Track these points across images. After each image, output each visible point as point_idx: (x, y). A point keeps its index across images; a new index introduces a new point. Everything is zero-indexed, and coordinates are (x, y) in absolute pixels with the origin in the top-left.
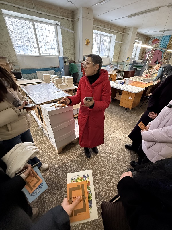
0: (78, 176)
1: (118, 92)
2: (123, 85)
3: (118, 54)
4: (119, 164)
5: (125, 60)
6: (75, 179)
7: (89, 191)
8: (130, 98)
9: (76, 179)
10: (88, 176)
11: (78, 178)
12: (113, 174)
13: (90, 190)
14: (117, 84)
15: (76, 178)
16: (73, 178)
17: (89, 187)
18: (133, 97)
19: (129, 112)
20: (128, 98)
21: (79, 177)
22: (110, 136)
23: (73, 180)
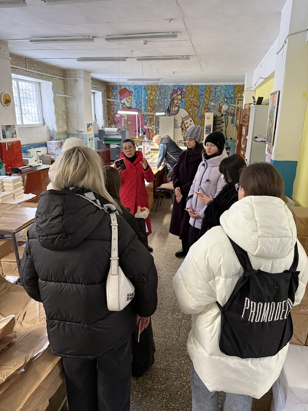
3: (65, 117)
5: (84, 129)
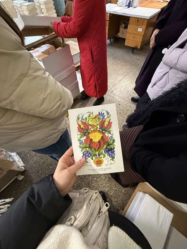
0: (89, 114)
1: (122, 24)
2: (130, 8)
4: (129, 109)
6: (84, 118)
7: (110, 135)
8: (140, 30)
9: (86, 118)
10: (108, 113)
11: (89, 117)
12: (124, 118)
13: (112, 135)
14: (121, 8)
15: (86, 116)
16: (80, 116)
17: (111, 129)
18: (144, 27)
19: (136, 54)
20: (138, 29)
21: (91, 115)
22: (117, 84)
23: (80, 119)
